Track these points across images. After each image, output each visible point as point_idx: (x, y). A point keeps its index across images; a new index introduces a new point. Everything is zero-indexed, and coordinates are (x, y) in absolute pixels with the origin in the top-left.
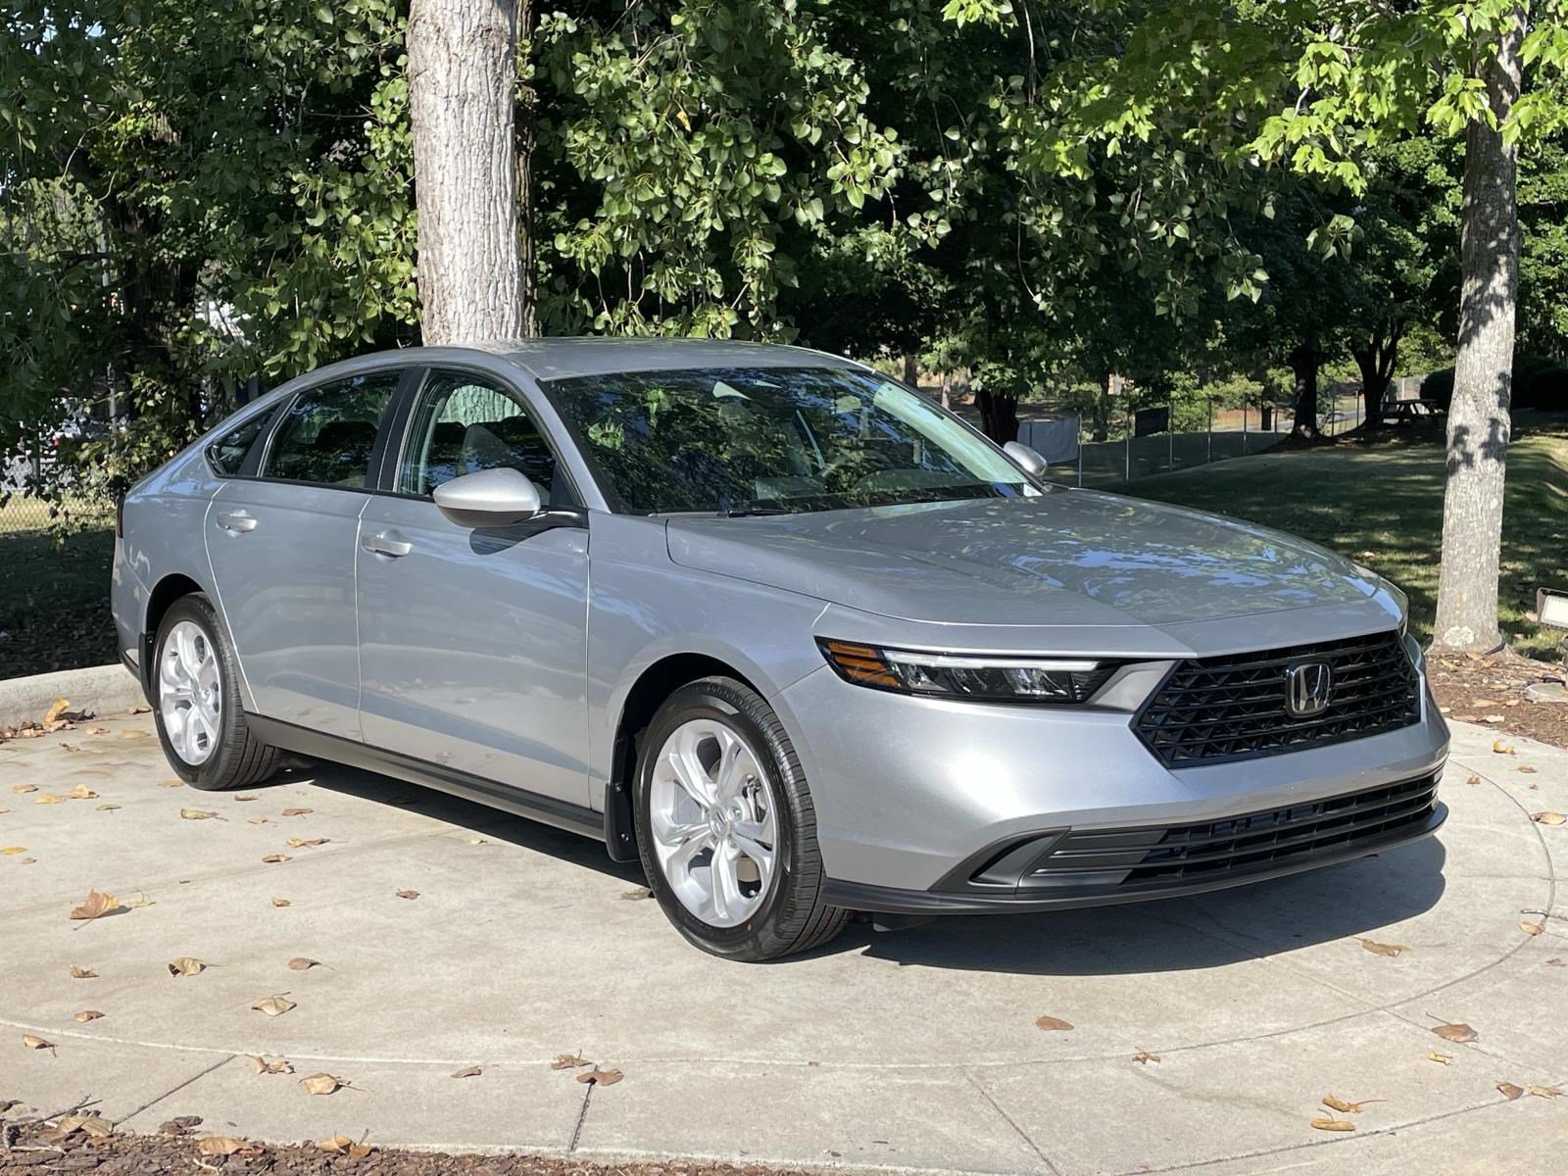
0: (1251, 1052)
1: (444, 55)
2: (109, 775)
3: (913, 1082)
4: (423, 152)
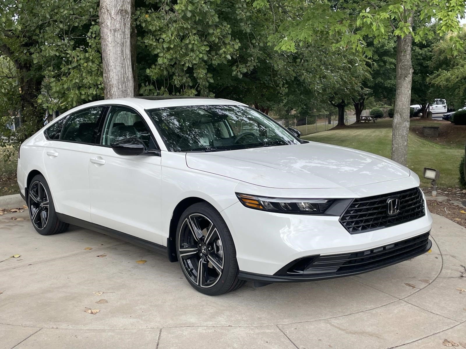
0: (365, 316)
1: (110, 18)
2: (10, 229)
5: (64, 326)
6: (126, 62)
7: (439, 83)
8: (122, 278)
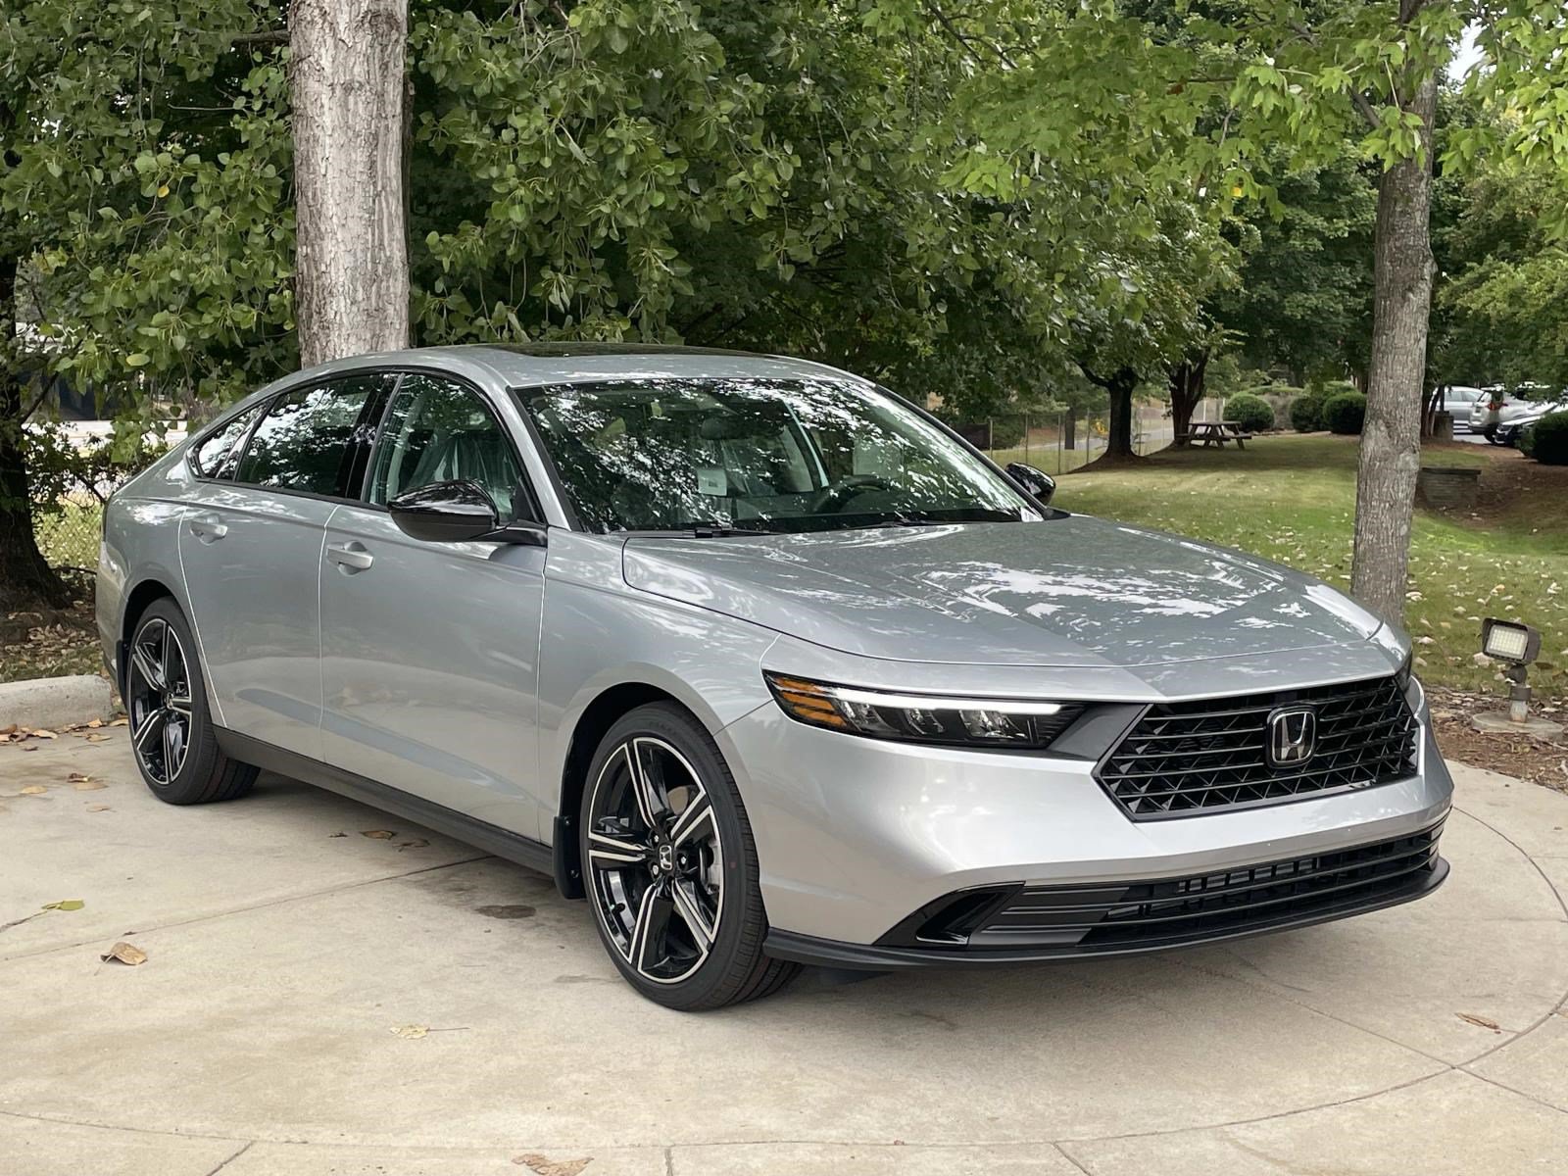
0: (1345, 1119)
1: (330, 41)
3: (1010, 1162)
4: (304, 143)
5: (327, 1135)
6: (384, 205)
7: (1484, 305)
8: (478, 982)
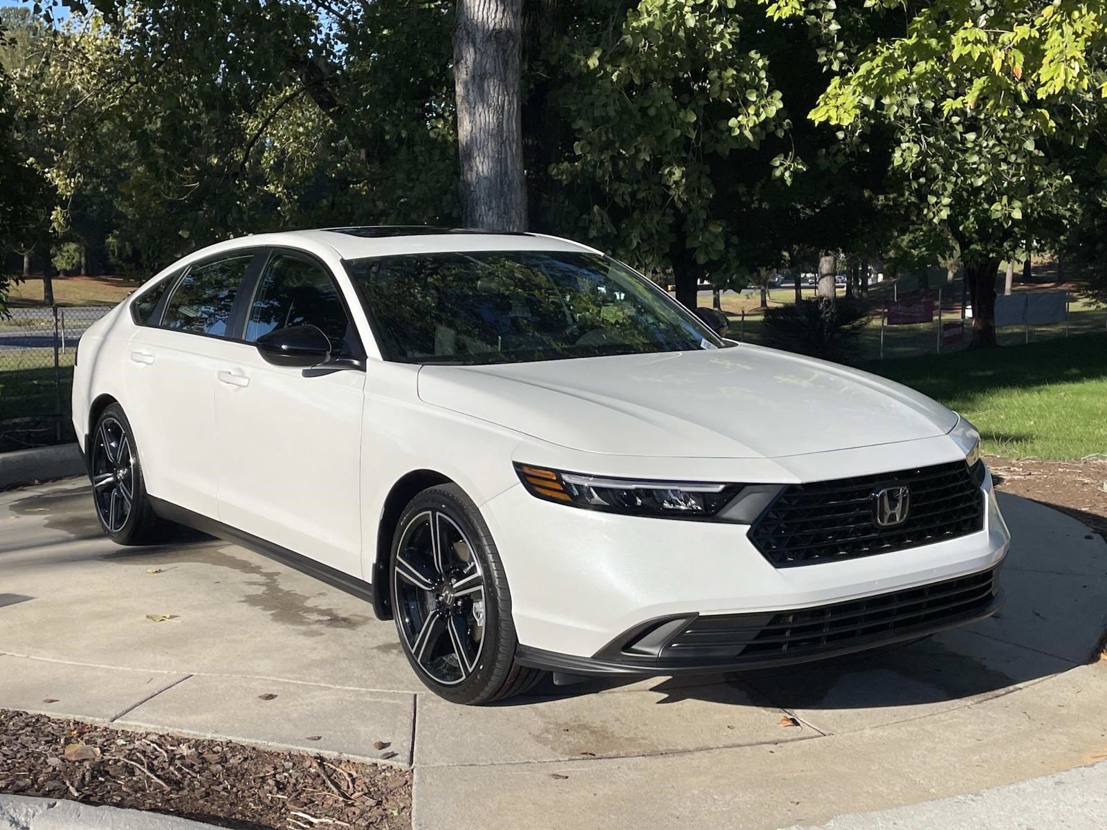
6: (508, 148)
